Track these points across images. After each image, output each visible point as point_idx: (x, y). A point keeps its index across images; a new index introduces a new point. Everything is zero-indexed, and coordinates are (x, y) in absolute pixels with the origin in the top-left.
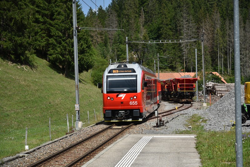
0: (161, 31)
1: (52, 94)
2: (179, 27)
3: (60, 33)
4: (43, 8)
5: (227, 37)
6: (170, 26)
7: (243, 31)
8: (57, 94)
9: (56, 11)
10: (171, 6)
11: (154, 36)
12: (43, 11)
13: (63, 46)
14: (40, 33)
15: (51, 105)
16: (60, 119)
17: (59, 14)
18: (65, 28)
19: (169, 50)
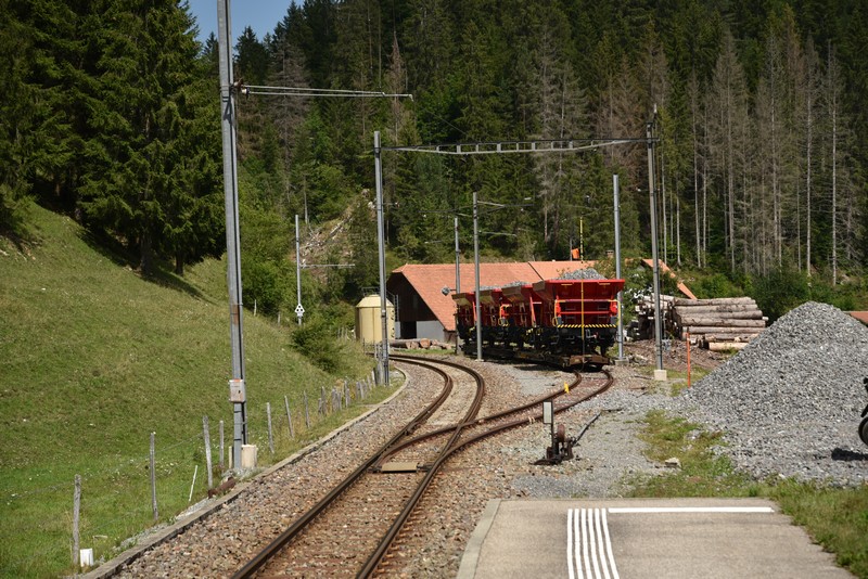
0: (464, 118)
1: (103, 341)
2: (527, 102)
3: (124, 121)
4: (58, 32)
5: (692, 139)
6: (492, 99)
7: (747, 117)
8: (121, 340)
9: (109, 42)
10: (495, 28)
11: (439, 134)
12: (58, 41)
13: (134, 167)
14: (51, 120)
15: (101, 381)
16: (135, 431)
17: (120, 50)
18: (142, 101)
19: (494, 183)
